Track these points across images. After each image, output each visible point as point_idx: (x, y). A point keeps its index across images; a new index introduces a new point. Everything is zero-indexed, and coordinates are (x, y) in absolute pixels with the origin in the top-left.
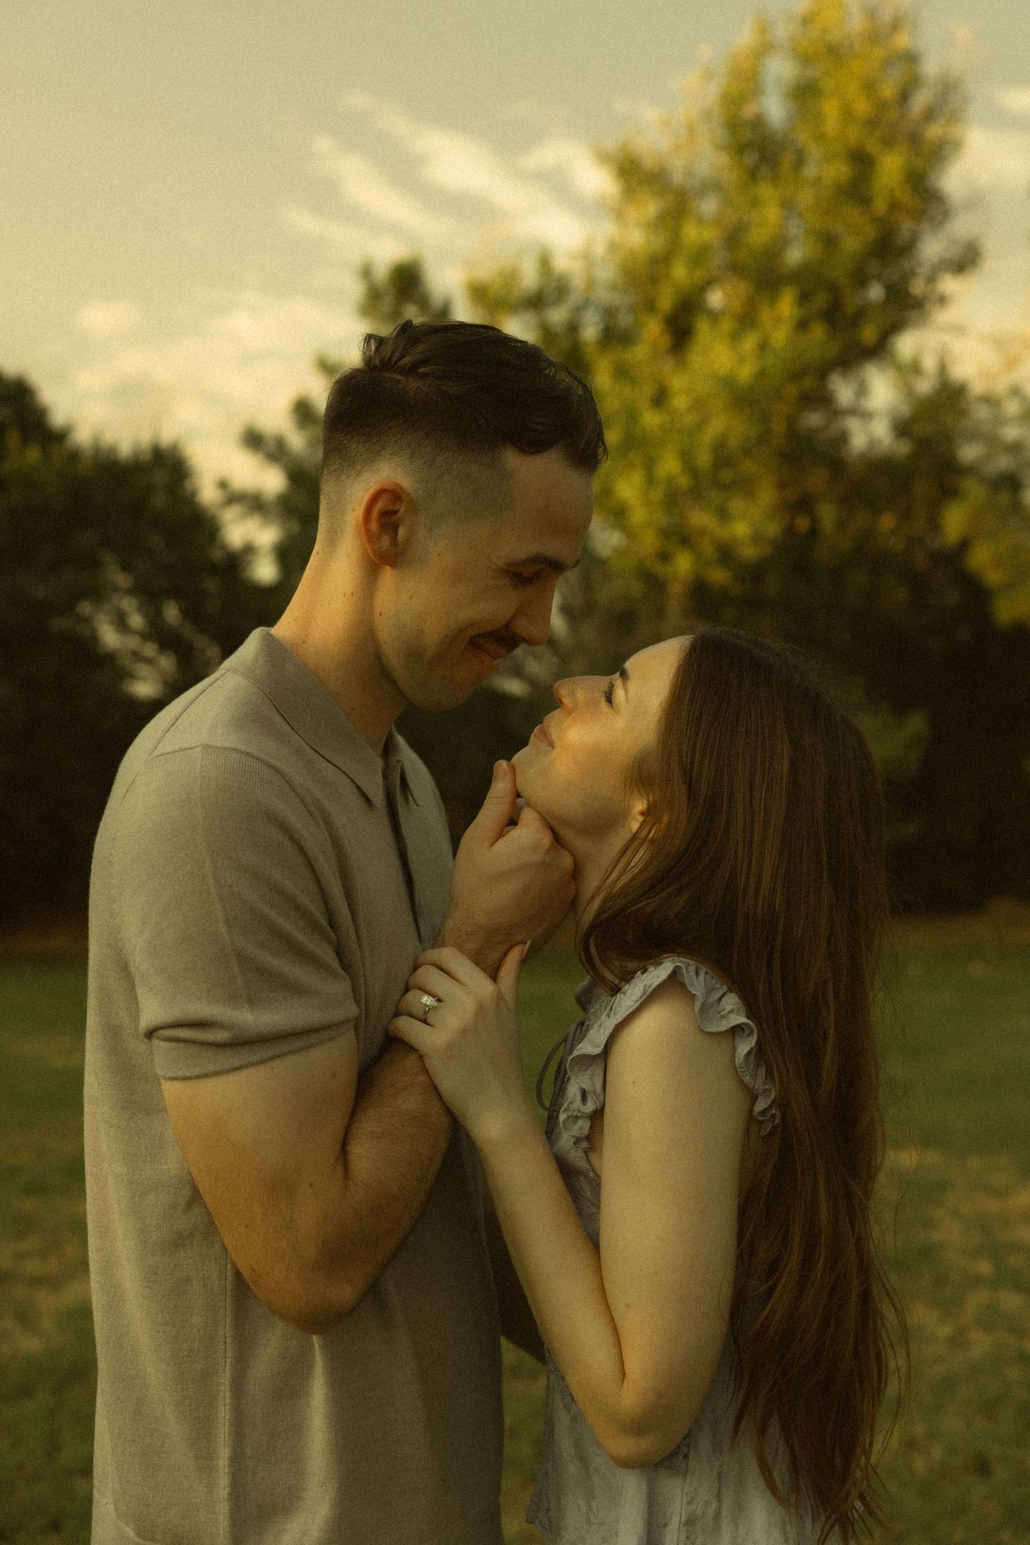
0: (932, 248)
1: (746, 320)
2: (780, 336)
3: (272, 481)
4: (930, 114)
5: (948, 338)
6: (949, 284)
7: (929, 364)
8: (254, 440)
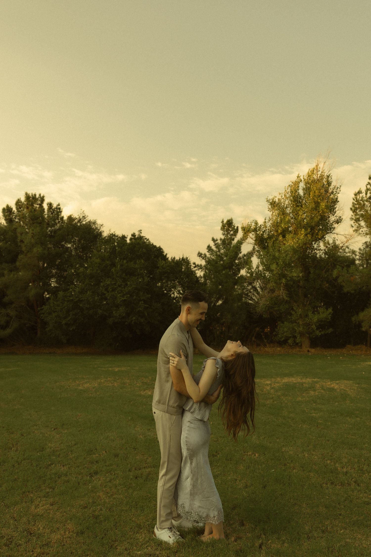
0: (332, 218)
1: (296, 233)
2: (302, 237)
3: (203, 263)
4: (332, 192)
5: (335, 236)
6: (335, 225)
7: (331, 242)
8: (200, 255)
